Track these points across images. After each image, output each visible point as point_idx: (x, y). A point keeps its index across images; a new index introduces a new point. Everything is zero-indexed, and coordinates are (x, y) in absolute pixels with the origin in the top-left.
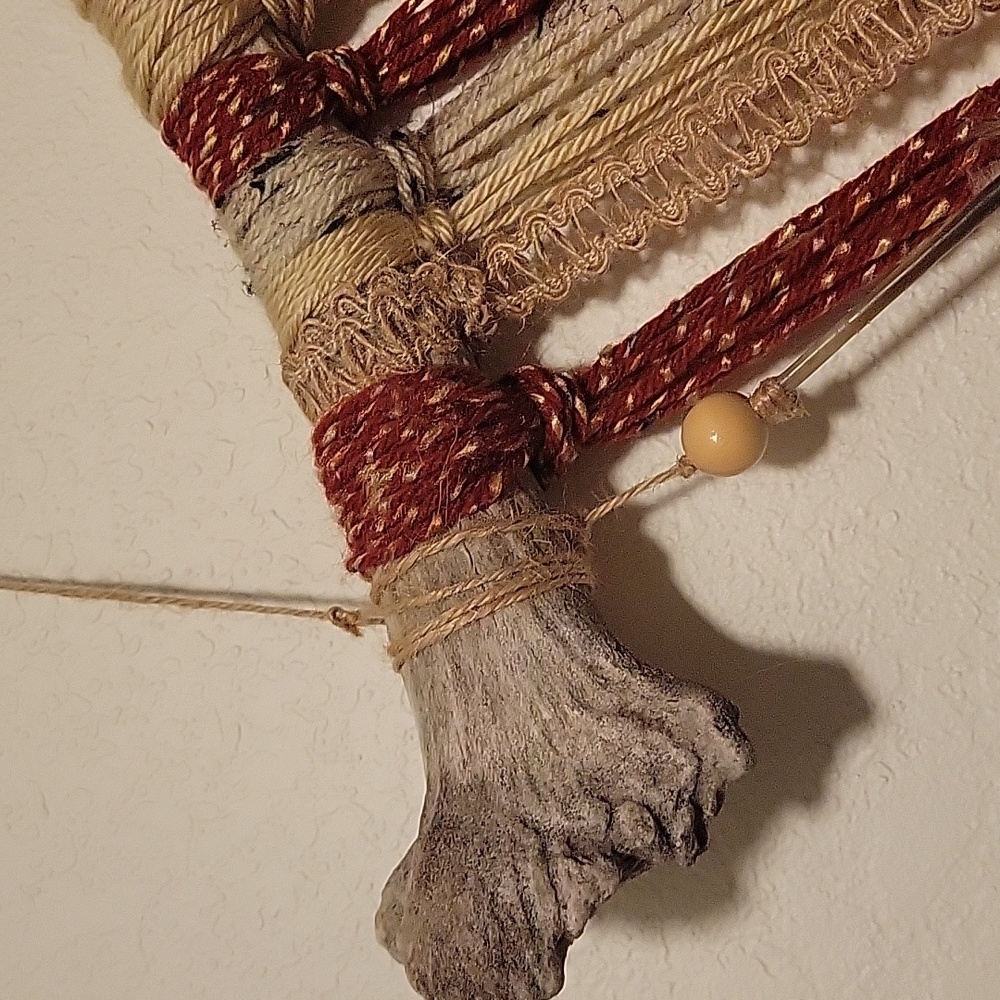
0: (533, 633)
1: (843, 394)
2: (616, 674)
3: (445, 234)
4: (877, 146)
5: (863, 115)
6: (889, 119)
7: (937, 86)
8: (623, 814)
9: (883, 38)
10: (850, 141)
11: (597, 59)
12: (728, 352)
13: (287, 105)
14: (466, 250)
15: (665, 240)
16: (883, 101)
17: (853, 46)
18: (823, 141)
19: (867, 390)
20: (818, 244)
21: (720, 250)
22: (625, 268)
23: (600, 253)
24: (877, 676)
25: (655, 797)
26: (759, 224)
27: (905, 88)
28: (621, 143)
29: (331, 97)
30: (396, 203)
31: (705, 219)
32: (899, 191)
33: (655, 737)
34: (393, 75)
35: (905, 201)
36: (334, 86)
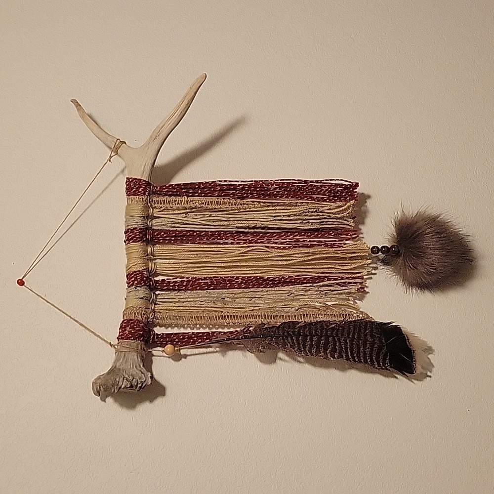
0: (135, 357)
1: (185, 356)
2: (141, 366)
3: (153, 308)
4: (207, 330)
5: (207, 326)
6: (210, 329)
7: (218, 329)
8: (134, 380)
9: (214, 319)
10: (204, 328)
11: (183, 300)
12: (176, 342)
13: (145, 281)
14: (154, 311)
15: (177, 326)
16: (211, 326)
17: (210, 318)
18: (201, 326)
19: (188, 357)
20: (193, 336)
21: (182, 331)
22: (170, 326)
23: (169, 322)
24: (168, 392)
25: (139, 381)
26: (188, 331)
27: (214, 326)
28: (180, 311)
29: (150, 284)
30: (149, 301)
31: (183, 326)
32: (205, 336)
33: (143, 375)
34: (158, 286)
35: (205, 337)
36: (151, 283)
